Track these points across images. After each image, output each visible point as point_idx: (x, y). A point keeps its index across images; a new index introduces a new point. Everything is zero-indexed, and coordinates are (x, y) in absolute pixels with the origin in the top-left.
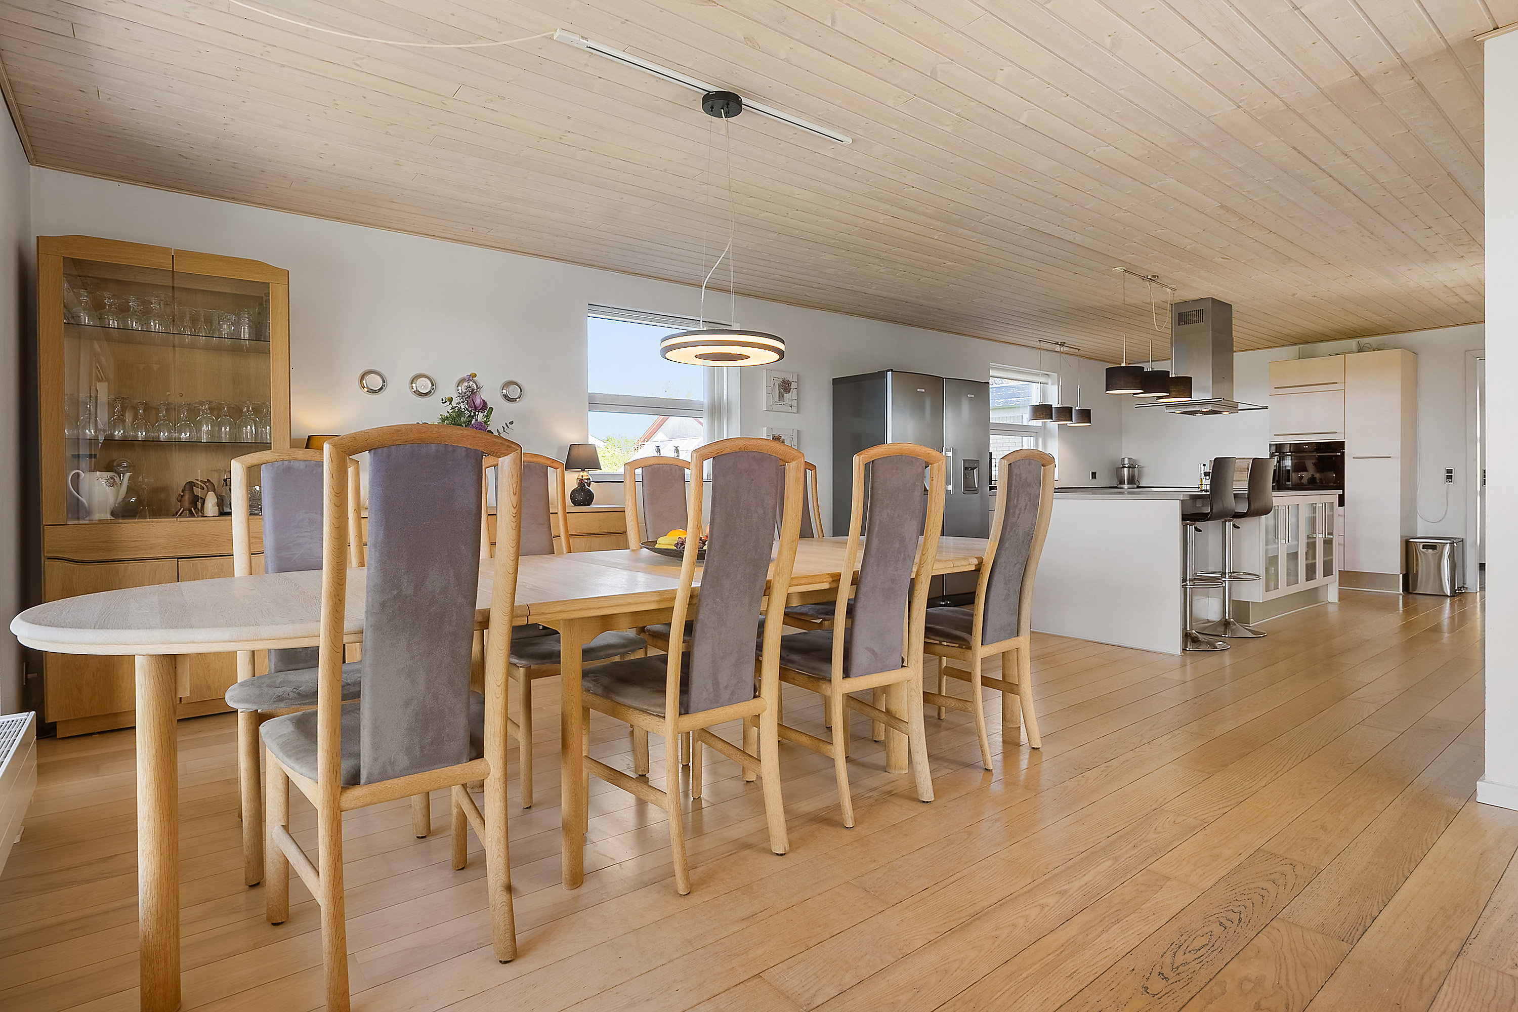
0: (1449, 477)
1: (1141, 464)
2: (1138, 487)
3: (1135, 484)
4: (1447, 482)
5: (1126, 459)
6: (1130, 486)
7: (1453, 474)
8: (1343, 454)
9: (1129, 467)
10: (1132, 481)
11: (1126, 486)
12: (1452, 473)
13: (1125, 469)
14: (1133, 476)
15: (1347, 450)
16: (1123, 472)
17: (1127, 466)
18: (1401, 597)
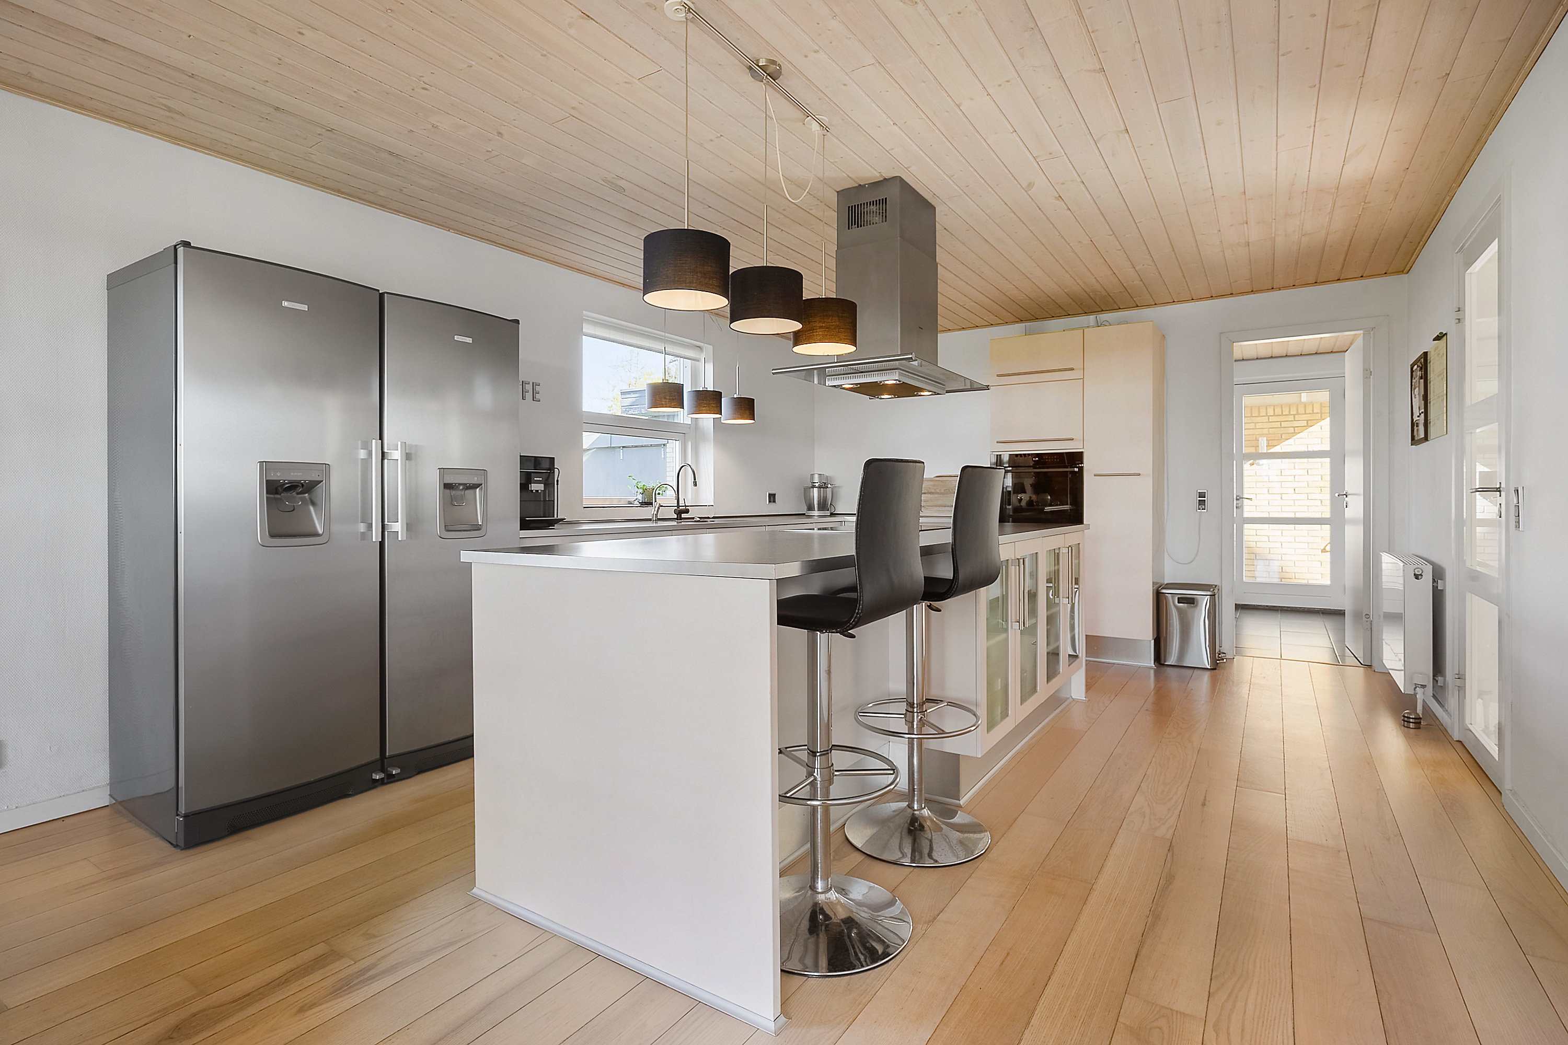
0: (1202, 503)
1: (837, 483)
2: (832, 515)
3: (828, 510)
4: (1199, 509)
5: (816, 476)
6: (822, 513)
7: (1206, 499)
8: (1081, 469)
9: (820, 487)
10: (823, 506)
11: (816, 513)
12: (1205, 497)
13: (815, 489)
14: (825, 499)
15: (1087, 465)
16: (812, 494)
17: (817, 485)
18: (1152, 672)
